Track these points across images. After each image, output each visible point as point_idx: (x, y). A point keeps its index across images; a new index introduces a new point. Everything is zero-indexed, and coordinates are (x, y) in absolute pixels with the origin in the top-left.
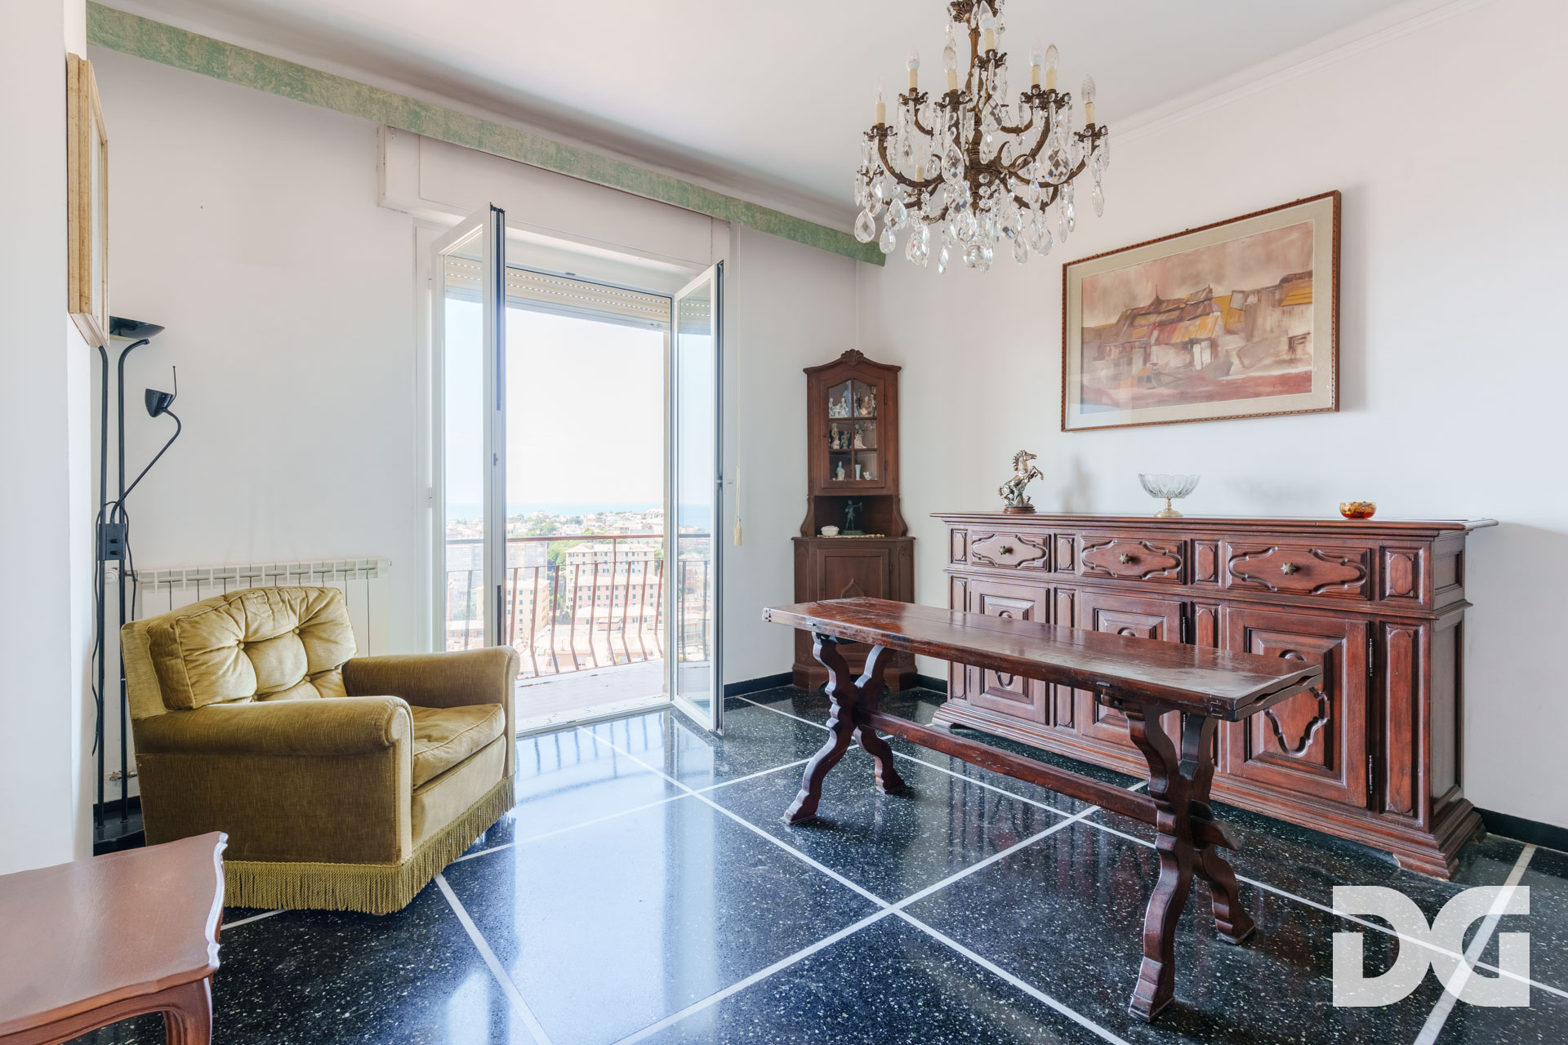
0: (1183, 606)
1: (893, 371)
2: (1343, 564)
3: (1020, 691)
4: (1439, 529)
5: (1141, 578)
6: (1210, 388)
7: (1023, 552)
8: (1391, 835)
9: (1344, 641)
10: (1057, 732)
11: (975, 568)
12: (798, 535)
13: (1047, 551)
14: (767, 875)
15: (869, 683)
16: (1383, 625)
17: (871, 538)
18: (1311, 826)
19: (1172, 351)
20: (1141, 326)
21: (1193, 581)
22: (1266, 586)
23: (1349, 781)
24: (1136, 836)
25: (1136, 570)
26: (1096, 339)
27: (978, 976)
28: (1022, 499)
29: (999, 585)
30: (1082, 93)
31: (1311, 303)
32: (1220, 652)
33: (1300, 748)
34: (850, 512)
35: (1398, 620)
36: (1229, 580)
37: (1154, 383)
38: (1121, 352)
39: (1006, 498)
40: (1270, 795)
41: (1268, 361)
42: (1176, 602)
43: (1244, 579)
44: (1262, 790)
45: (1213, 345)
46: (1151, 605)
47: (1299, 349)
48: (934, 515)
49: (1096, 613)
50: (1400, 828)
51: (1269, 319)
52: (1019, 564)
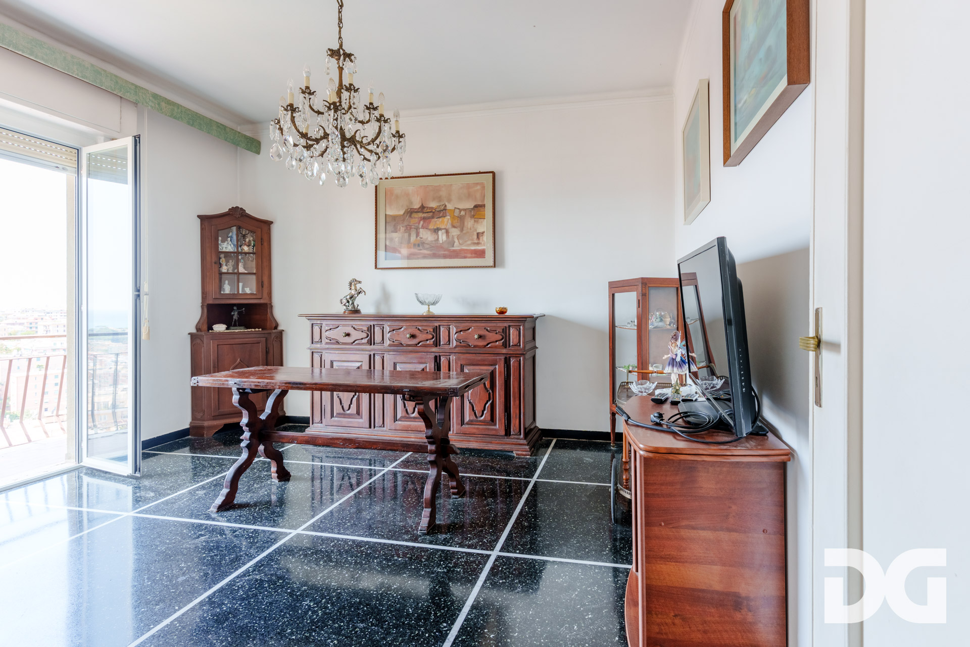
0: (436, 357)
1: (268, 224)
2: (496, 333)
3: (355, 412)
4: (526, 318)
5: (417, 345)
6: (446, 252)
7: (355, 335)
8: (513, 444)
9: (497, 366)
10: (376, 431)
11: (327, 346)
12: (194, 331)
13: (369, 334)
14: (209, 540)
15: (269, 416)
16: (510, 357)
17: (252, 331)
18: (486, 448)
19: (429, 232)
20: (415, 218)
21: (440, 345)
22: (469, 345)
23: (499, 426)
24: (417, 469)
25: (414, 341)
26: (392, 221)
27: (349, 543)
28: (354, 305)
29: (342, 355)
30: (394, 115)
31: (485, 218)
32: (451, 373)
33: (482, 416)
34: (235, 315)
35: (514, 355)
36: (455, 343)
37: (421, 248)
38: (405, 230)
39: (344, 305)
40: (472, 439)
41: (469, 242)
42: (433, 356)
43: (460, 343)
44: (468, 437)
45: (447, 232)
46: (421, 358)
47: (481, 238)
48: (301, 316)
49: (395, 365)
50: (516, 440)
51: (469, 223)
52: (354, 342)
